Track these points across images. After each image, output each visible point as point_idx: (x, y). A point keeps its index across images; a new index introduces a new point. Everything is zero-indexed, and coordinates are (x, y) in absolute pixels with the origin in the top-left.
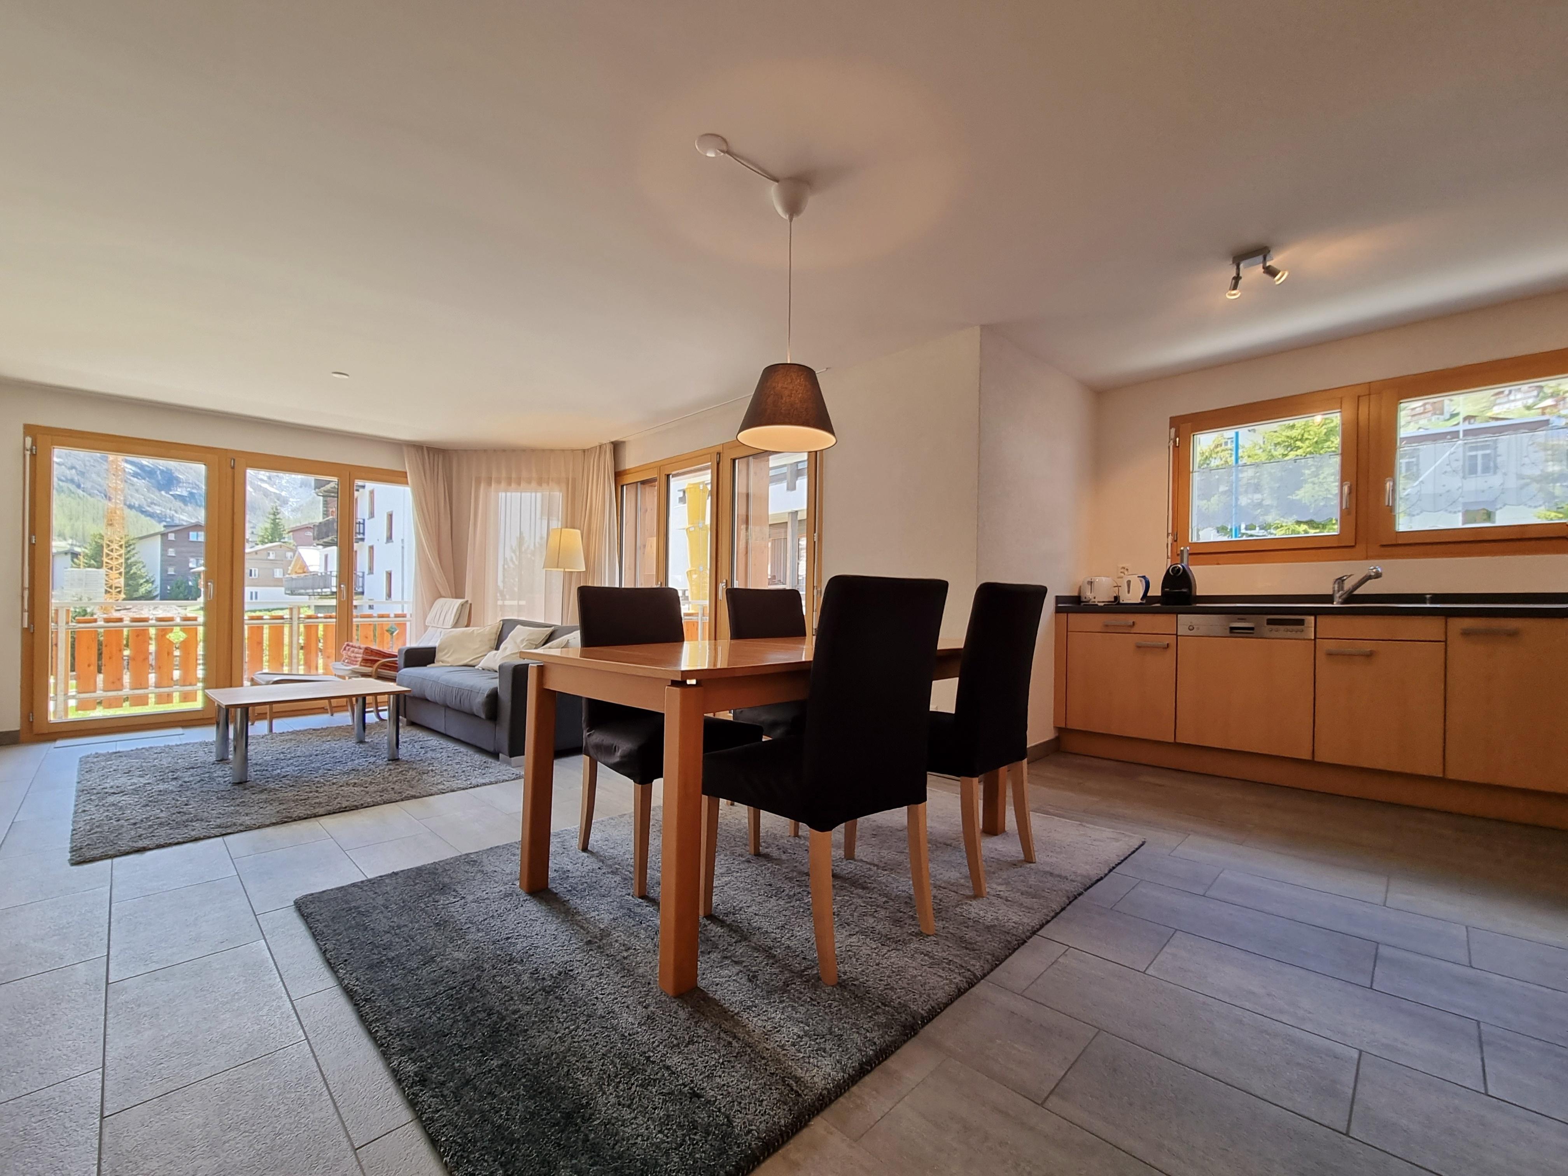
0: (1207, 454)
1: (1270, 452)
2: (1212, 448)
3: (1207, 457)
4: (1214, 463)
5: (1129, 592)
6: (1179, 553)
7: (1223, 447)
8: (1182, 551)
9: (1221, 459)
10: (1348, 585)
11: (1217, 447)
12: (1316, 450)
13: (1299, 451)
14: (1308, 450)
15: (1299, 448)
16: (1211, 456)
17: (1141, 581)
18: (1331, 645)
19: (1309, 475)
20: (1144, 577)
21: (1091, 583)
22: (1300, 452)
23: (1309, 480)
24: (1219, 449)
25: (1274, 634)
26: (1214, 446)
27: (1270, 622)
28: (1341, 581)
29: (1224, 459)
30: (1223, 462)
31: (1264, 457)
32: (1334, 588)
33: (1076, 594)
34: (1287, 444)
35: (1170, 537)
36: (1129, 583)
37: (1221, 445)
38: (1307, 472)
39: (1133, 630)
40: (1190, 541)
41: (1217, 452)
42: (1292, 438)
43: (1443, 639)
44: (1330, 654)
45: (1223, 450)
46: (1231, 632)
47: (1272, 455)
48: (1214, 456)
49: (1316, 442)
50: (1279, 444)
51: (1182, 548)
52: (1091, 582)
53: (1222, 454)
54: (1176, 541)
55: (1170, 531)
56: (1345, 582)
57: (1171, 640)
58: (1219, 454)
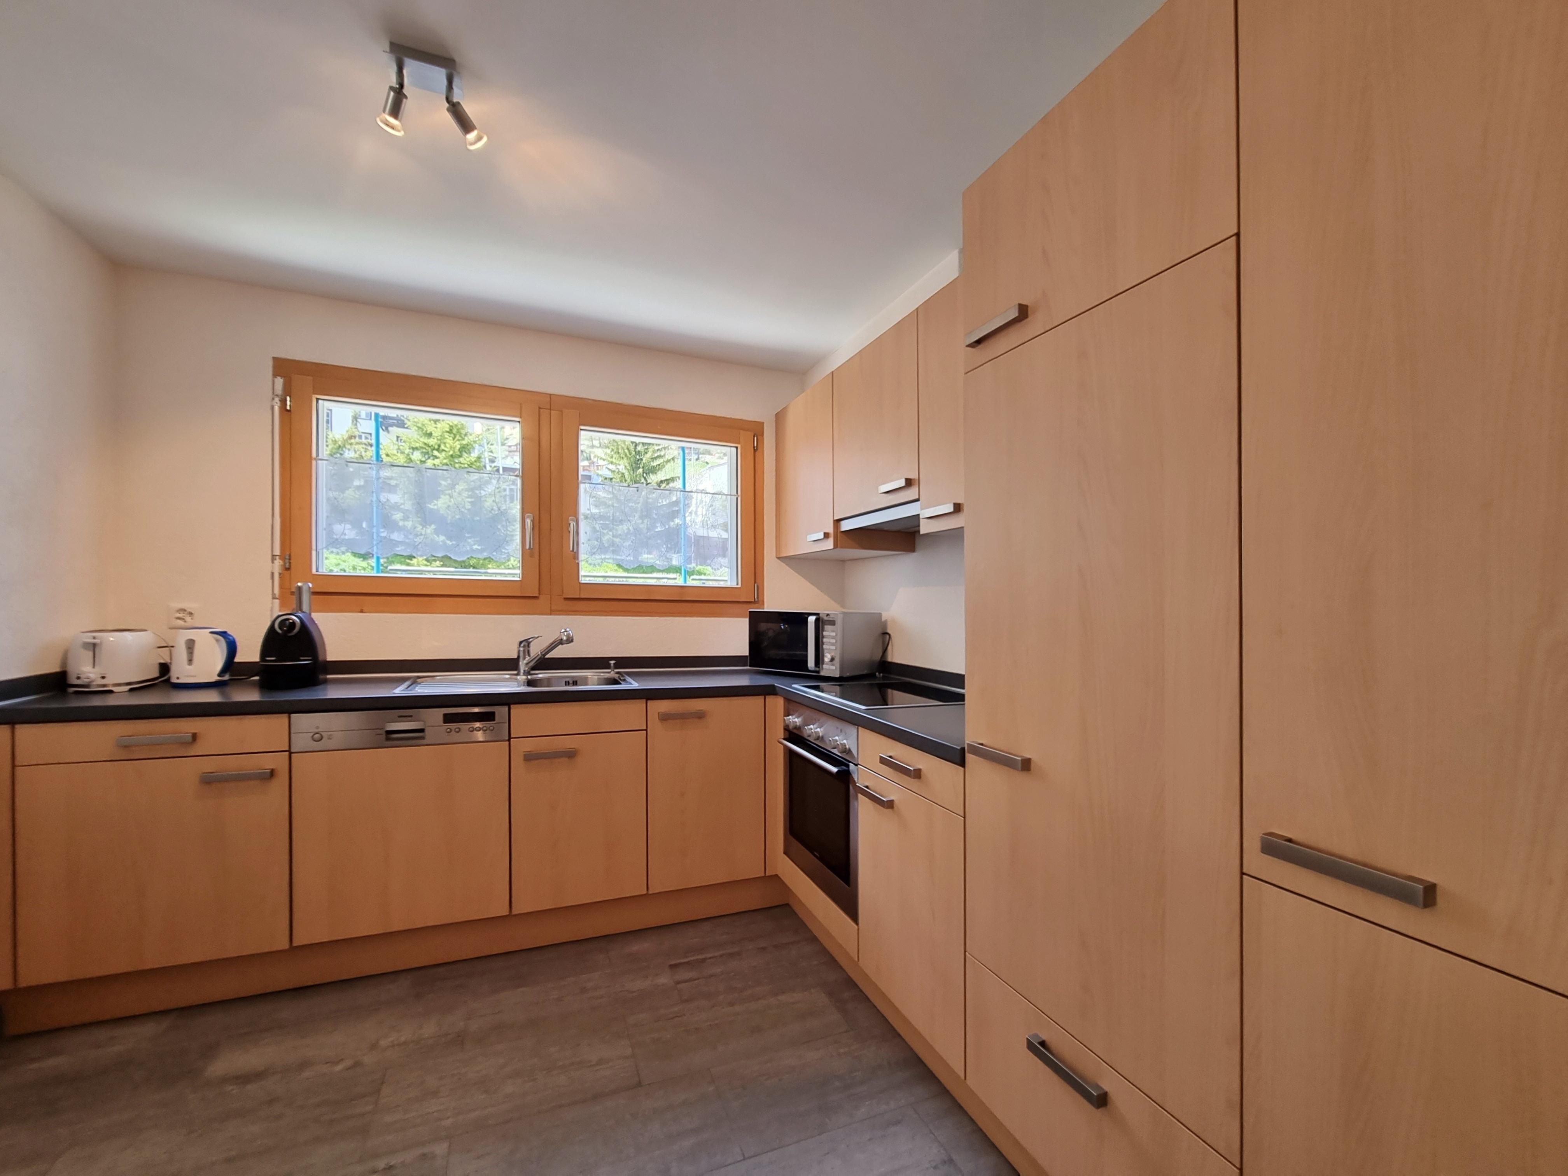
0: (340, 443)
1: (408, 455)
2: (345, 438)
3: (340, 446)
4: (349, 454)
5: (190, 661)
6: (293, 590)
7: (357, 440)
8: (300, 588)
9: (356, 452)
10: (536, 649)
11: (351, 437)
12: (452, 463)
13: (436, 460)
14: (445, 461)
15: (436, 457)
16: (344, 446)
17: (217, 641)
18: (527, 746)
19: (445, 486)
20: (223, 634)
21: (93, 647)
22: (437, 462)
23: (447, 492)
24: (353, 441)
25: (455, 737)
26: (347, 436)
27: (448, 719)
28: (526, 644)
29: (358, 453)
30: (357, 456)
31: (402, 460)
32: (519, 651)
33: (55, 668)
34: (424, 450)
35: (278, 562)
36: (190, 645)
37: (355, 437)
38: (443, 483)
39: (198, 749)
40: (314, 571)
41: (351, 444)
42: (429, 446)
43: (645, 728)
44: (529, 757)
45: (357, 443)
46: (388, 739)
47: (410, 459)
48: (347, 446)
49: (452, 456)
50: (417, 449)
51: (299, 584)
52: (94, 645)
53: (357, 447)
54: (288, 569)
55: (277, 552)
56: (531, 644)
57: (279, 762)
58: (354, 446)
